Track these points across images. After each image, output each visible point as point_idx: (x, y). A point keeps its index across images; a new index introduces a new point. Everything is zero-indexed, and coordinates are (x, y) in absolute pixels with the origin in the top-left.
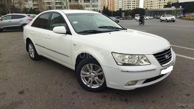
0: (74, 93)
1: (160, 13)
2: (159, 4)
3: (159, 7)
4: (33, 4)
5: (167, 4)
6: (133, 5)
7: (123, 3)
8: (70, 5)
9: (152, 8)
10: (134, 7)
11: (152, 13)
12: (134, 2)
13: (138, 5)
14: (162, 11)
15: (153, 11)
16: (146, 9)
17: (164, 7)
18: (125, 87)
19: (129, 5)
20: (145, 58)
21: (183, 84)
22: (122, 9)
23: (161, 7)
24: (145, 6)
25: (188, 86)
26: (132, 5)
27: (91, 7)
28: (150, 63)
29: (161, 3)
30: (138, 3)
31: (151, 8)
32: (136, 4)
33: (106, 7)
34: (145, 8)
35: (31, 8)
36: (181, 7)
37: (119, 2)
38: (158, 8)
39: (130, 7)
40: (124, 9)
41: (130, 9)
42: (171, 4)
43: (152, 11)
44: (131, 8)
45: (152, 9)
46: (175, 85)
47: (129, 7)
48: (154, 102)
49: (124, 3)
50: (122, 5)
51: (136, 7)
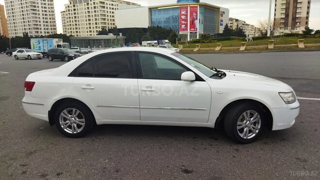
2: (89, 30)
3: (89, 34)
5: (101, 30)
6: (46, 27)
7: (25, 24)
9: (79, 34)
11: (82, 42)
12: (46, 24)
13: (55, 29)
14: (96, 40)
15: (84, 40)
16: (71, 35)
17: (97, 35)
19: (37, 28)
22: (29, 34)
23: (92, 33)
24: (66, 31)
26: (42, 27)
29: (92, 28)
30: (54, 26)
31: (77, 35)
32: (50, 27)
34: (69, 34)
36: (121, 34)
37: (17, 21)
38: (89, 36)
39: (39, 31)
41: (40, 34)
42: (107, 30)
43: (82, 40)
44: (43, 32)
45: (79, 36)
49: (27, 24)
50: (23, 28)
51: (52, 32)
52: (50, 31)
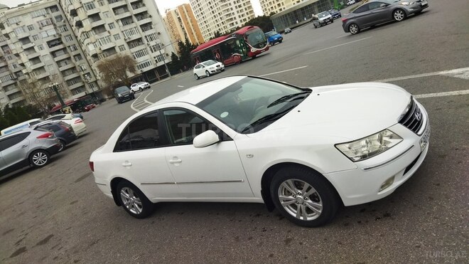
0: (288, 241)
1: (303, 13)
4: (9, 96)
6: (241, 14)
7: (217, 19)
8: (99, 67)
9: (282, 7)
10: (244, 18)
11: (287, 19)
12: (239, 9)
13: (252, 12)
14: (306, 7)
15: (289, 14)
16: (272, 14)
18: (379, 193)
19: (231, 19)
20: (389, 133)
21: (457, 149)
24: (266, 9)
25: (464, 149)
26: (236, 15)
27: (150, 52)
28: (401, 138)
30: (250, 7)
31: (281, 10)
32: (245, 12)
33: (184, 41)
34: (269, 13)
35: (7, 106)
37: (208, 18)
39: (234, 21)
40: (223, 32)
41: (236, 26)
43: (286, 15)
44: (239, 22)
45: (283, 10)
46: (443, 156)
47: (233, 24)
48: (431, 199)
49: (219, 18)
50: (216, 24)
51: (249, 18)
52: (246, 17)
